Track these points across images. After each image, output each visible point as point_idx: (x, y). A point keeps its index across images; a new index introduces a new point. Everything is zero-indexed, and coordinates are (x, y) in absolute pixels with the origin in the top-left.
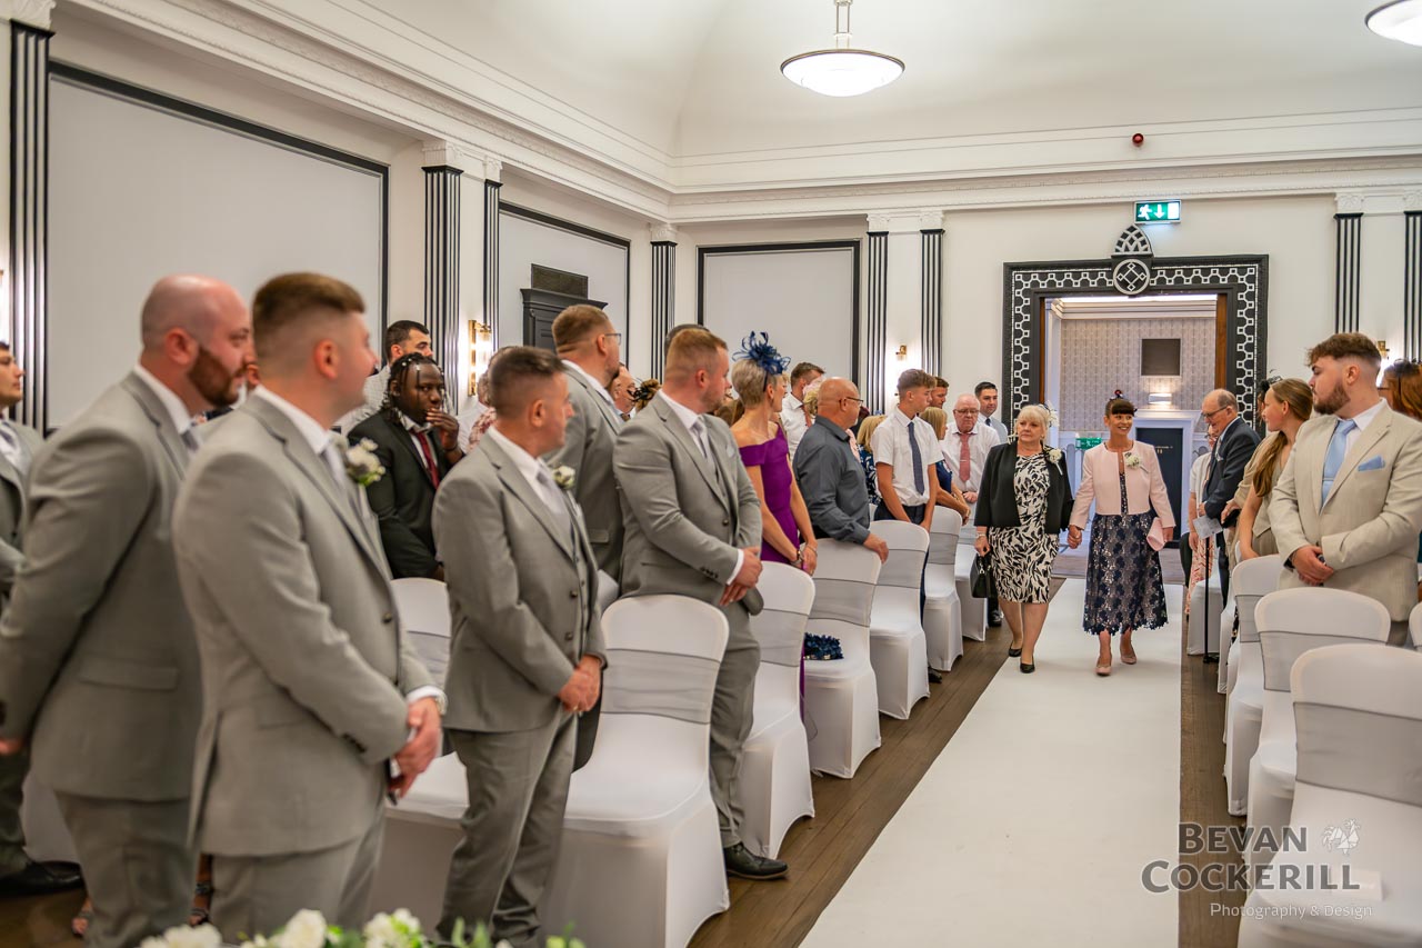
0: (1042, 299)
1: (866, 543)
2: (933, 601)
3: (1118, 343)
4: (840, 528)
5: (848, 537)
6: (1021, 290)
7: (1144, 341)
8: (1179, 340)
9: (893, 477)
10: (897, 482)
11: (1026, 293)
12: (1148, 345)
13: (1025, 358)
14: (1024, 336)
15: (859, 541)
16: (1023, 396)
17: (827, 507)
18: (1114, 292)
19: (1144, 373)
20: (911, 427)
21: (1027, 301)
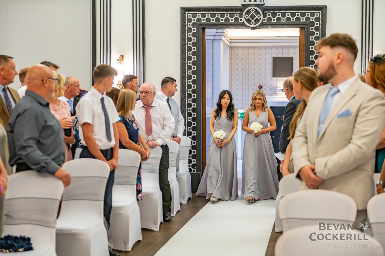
0: (204, 29)
1: (57, 174)
2: (118, 208)
3: (260, 59)
4: (38, 164)
5: (44, 170)
6: (191, 24)
7: (274, 58)
8: (292, 58)
9: (93, 131)
10: (95, 135)
11: (193, 25)
12: (276, 61)
13: (194, 63)
14: (193, 50)
15: (52, 173)
16: (193, 85)
17: (29, 150)
18: (243, 26)
19: (273, 77)
20: (102, 100)
21: (194, 30)
